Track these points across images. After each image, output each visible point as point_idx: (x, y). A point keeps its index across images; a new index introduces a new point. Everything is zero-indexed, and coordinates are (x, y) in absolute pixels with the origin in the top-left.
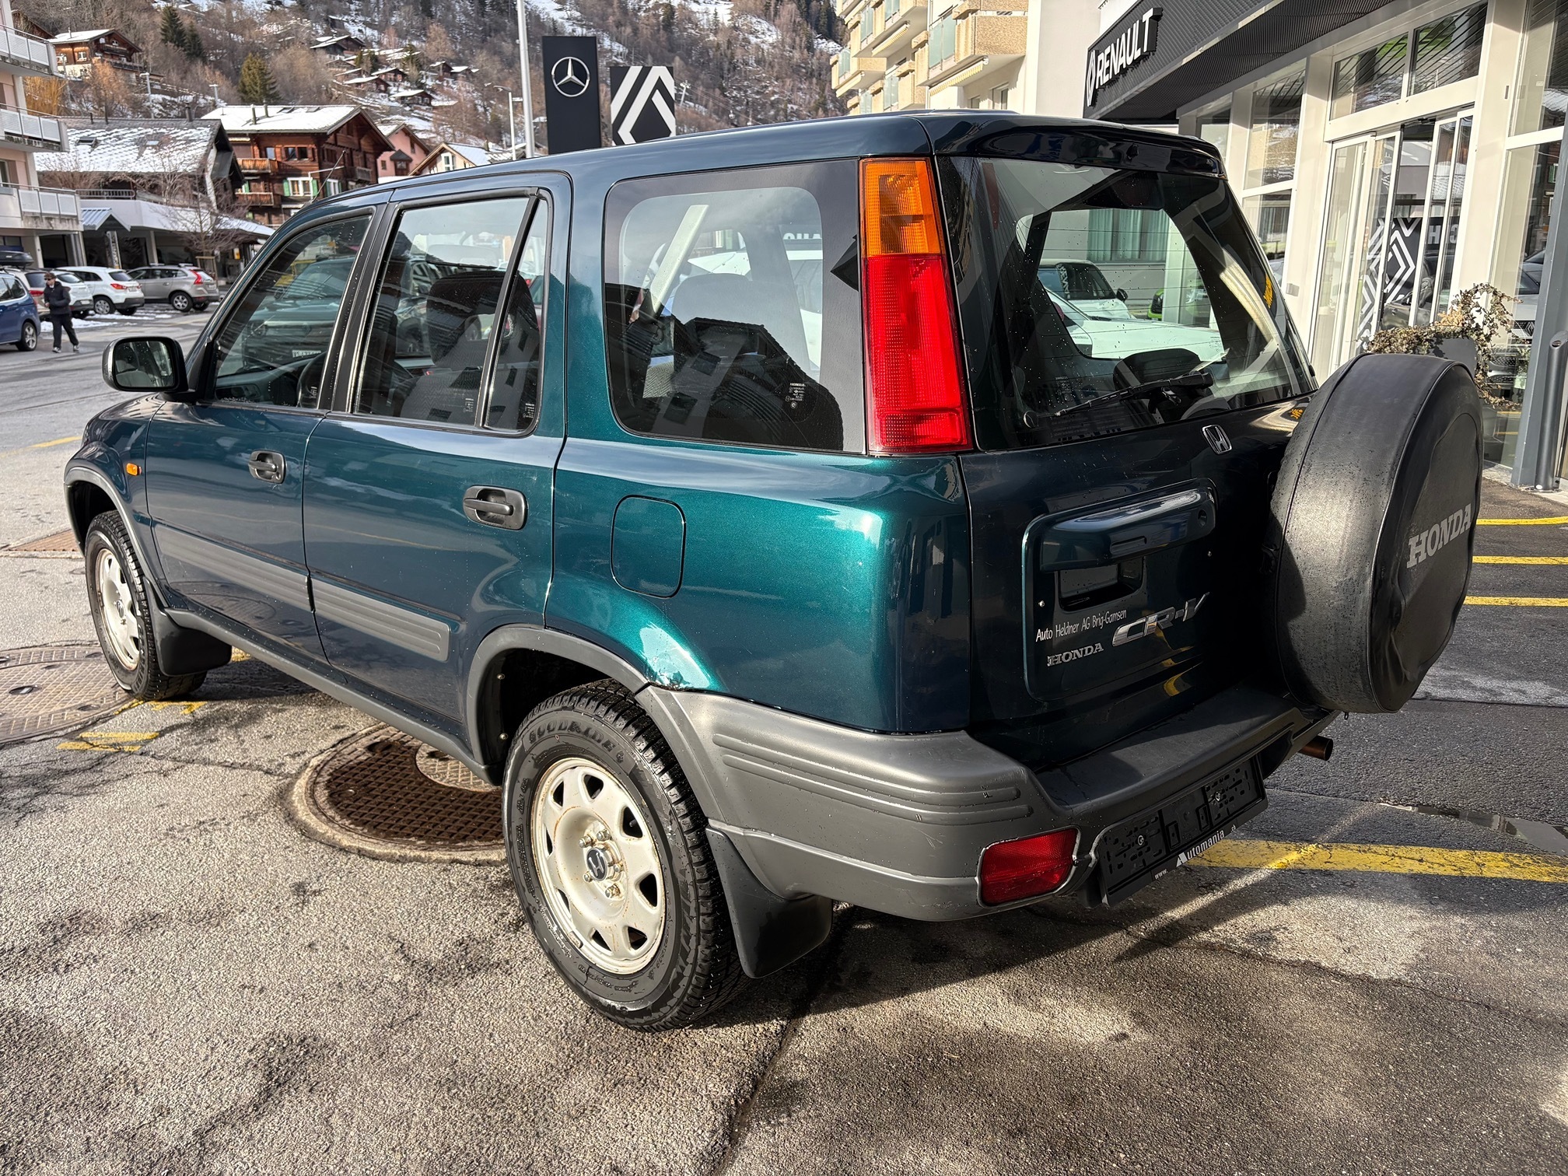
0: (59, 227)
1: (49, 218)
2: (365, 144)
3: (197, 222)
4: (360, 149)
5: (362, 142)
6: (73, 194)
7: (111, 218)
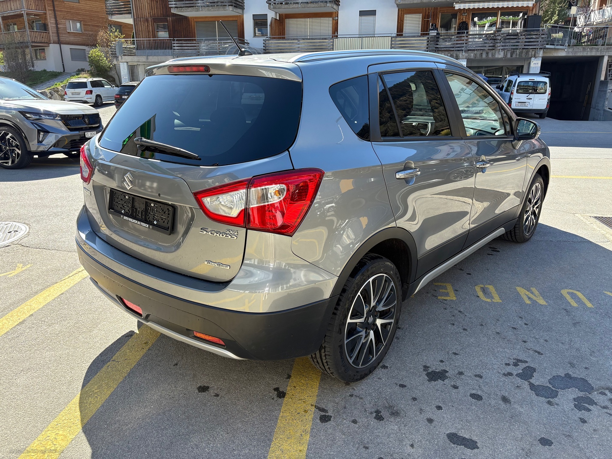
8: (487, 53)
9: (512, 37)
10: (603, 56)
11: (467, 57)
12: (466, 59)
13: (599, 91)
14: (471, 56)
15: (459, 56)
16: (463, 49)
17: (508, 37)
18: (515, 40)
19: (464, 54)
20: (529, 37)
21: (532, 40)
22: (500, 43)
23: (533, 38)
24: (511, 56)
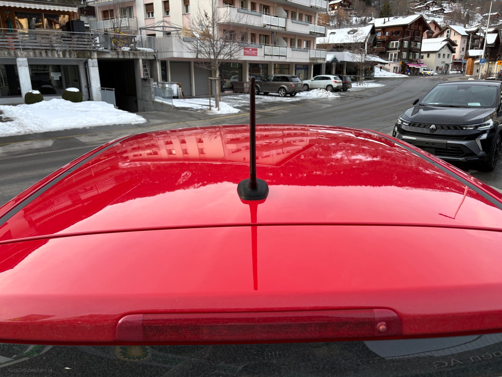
0: (320, 62)
1: (317, 59)
2: (420, 28)
3: (361, 59)
4: (418, 30)
5: (419, 27)
6: (325, 51)
7: (335, 58)
8: (46, 52)
9: (66, 39)
10: (138, 59)
11: (26, 55)
12: (26, 57)
13: (142, 86)
14: (30, 55)
15: (18, 55)
16: (20, 47)
17: (63, 39)
18: (70, 42)
19: (22, 52)
20: (81, 40)
21: (85, 43)
22: (56, 44)
23: (85, 41)
24: (70, 57)
